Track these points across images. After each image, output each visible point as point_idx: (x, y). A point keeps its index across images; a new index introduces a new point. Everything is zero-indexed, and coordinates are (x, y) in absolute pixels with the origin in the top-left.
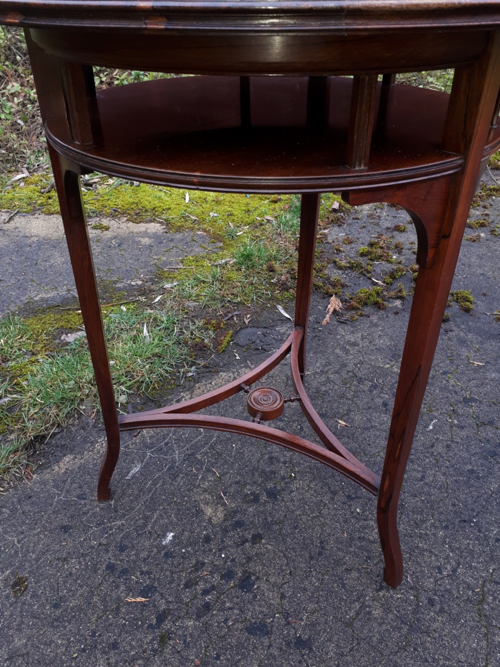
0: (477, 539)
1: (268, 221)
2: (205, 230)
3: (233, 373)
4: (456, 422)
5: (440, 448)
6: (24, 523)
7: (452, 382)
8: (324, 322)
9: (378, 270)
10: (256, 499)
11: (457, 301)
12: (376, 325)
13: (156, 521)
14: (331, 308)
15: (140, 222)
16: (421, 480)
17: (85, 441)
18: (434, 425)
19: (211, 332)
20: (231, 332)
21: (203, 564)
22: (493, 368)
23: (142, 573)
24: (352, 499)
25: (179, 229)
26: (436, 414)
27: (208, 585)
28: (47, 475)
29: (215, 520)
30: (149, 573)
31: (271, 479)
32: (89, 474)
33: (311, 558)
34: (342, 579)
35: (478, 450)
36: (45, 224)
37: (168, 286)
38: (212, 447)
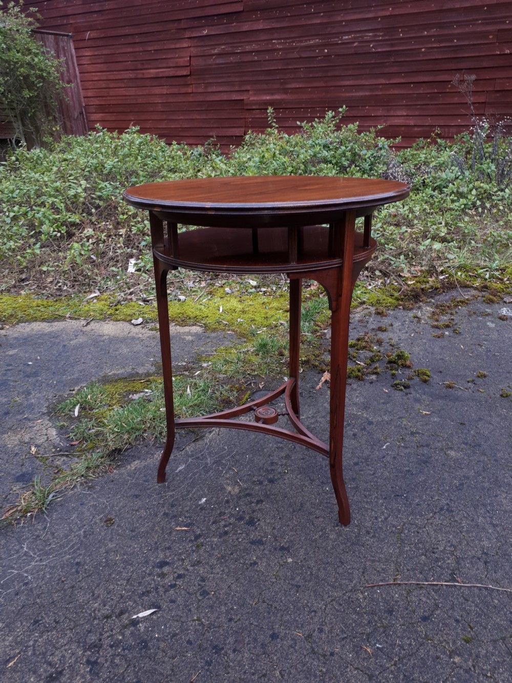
0: (405, 504)
1: (282, 324)
2: (233, 331)
3: (249, 417)
4: (403, 445)
5: (388, 458)
6: (110, 493)
7: (404, 423)
8: (318, 387)
9: (362, 356)
10: (261, 483)
11: (418, 376)
12: (356, 390)
13: (195, 493)
14: (323, 379)
15: (185, 326)
16: (373, 475)
17: (147, 453)
18: (387, 447)
19: (235, 393)
20: (249, 392)
21: (225, 513)
22: (436, 415)
23: (185, 517)
24: (325, 484)
25: (214, 330)
26: (389, 440)
27: (227, 523)
28: (123, 470)
29: (232, 493)
30: (190, 517)
31: (271, 473)
32: (150, 470)
33: (294, 511)
34: (313, 522)
35: (415, 460)
36: (114, 327)
37: (205, 365)
38: (233, 457)
